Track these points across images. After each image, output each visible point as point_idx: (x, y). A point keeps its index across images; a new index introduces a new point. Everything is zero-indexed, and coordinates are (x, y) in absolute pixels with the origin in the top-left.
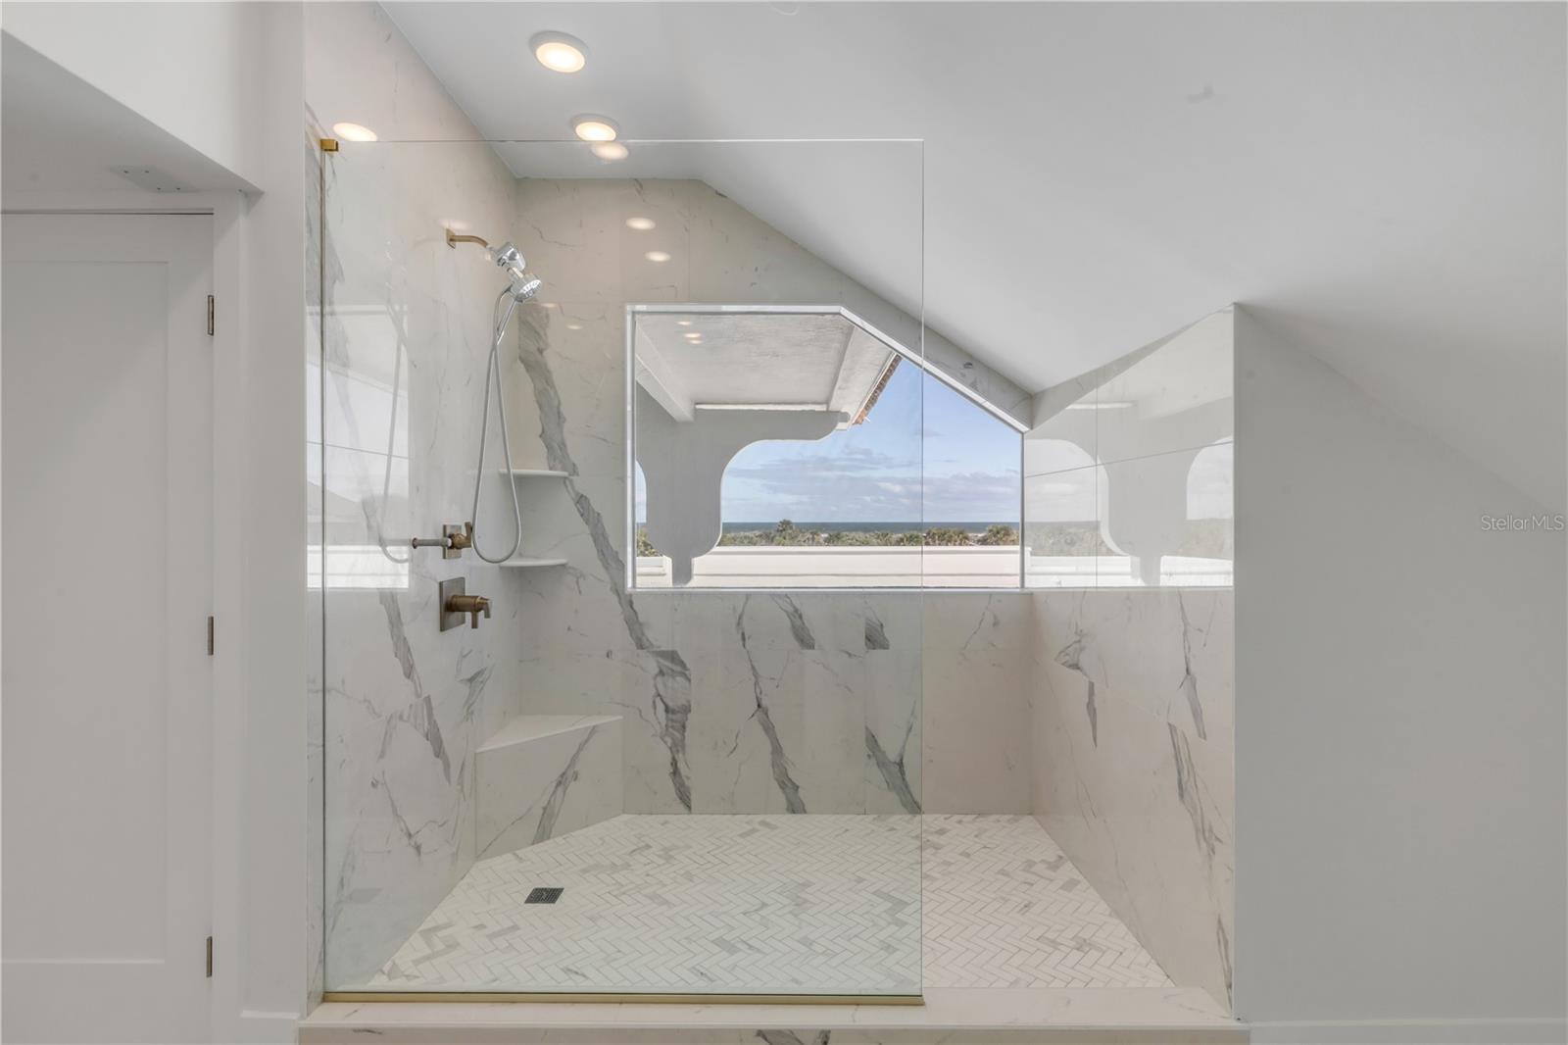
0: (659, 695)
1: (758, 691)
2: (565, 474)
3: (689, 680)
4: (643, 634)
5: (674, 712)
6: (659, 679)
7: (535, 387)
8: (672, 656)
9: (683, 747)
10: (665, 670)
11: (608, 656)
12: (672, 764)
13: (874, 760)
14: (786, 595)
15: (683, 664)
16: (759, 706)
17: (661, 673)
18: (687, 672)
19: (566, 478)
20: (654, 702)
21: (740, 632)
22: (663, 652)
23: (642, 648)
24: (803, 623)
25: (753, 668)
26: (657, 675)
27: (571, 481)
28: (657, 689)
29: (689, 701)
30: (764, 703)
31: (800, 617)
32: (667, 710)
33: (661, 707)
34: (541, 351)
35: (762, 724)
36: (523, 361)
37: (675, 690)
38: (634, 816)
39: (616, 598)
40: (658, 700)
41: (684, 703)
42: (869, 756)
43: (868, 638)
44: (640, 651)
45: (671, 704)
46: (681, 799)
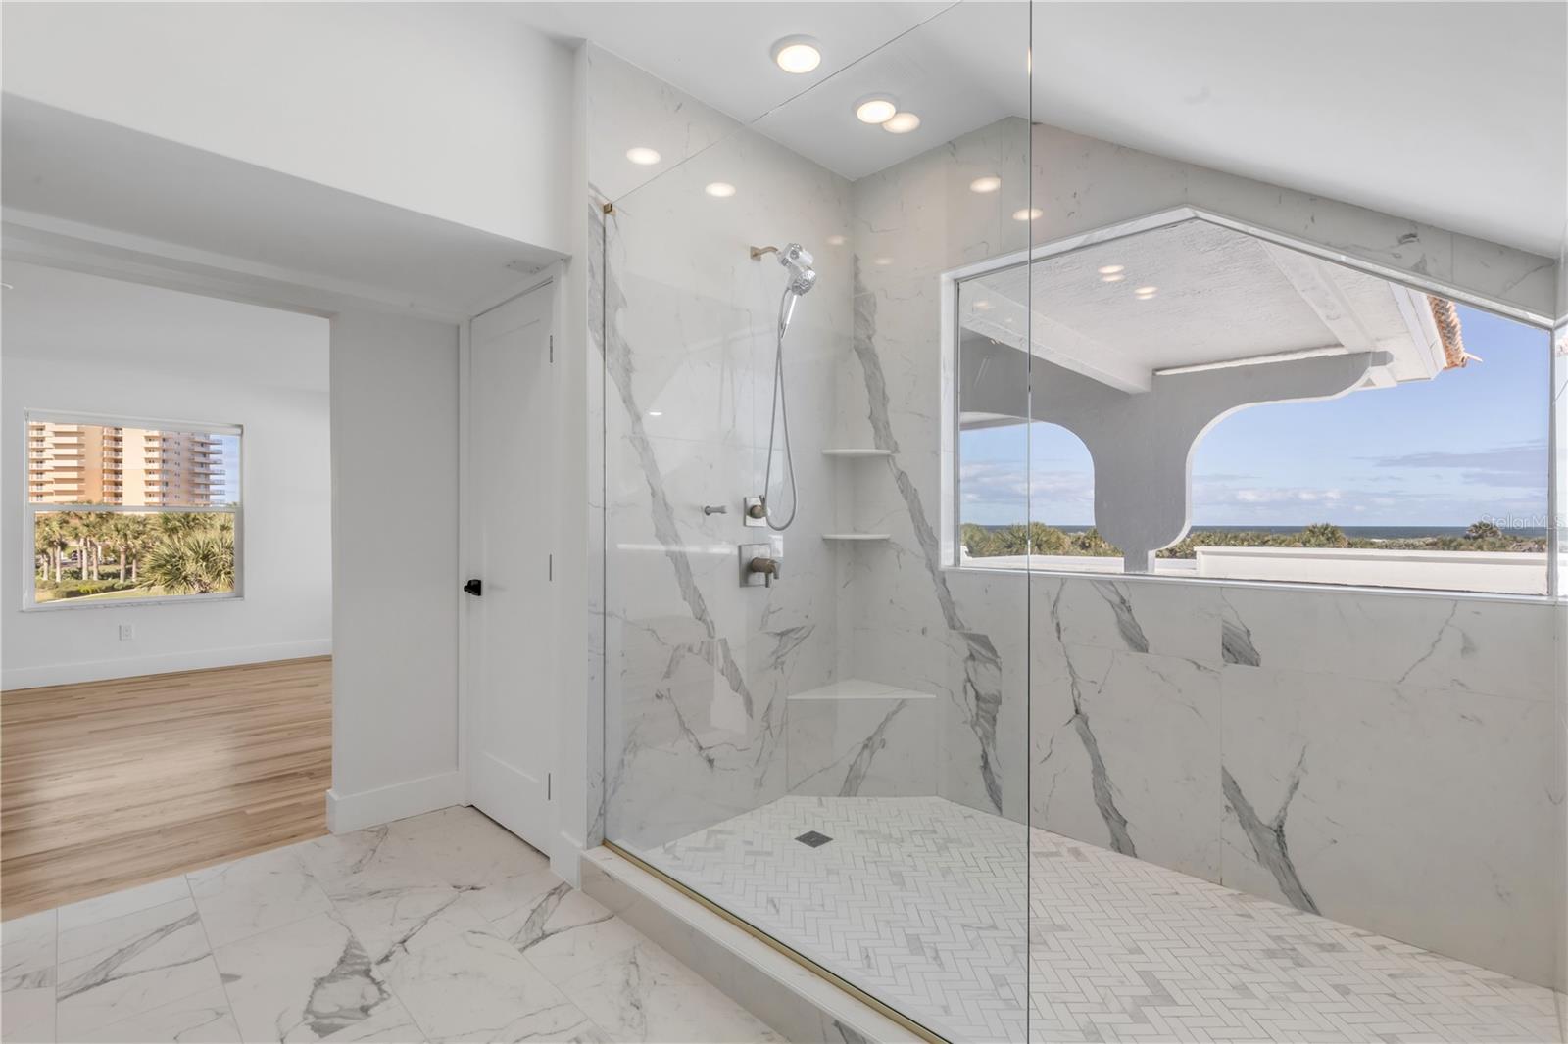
0: (970, 680)
1: (1076, 693)
2: (888, 452)
3: (1000, 669)
4: (955, 614)
5: (986, 701)
6: (970, 663)
7: (866, 373)
8: (982, 641)
9: (994, 739)
10: (975, 654)
11: (923, 633)
12: (982, 757)
13: (1234, 816)
14: (1111, 582)
15: (992, 650)
16: (1077, 712)
17: (972, 657)
18: (998, 660)
19: (888, 456)
20: (965, 687)
21: (1055, 622)
22: (974, 635)
23: (954, 629)
24: (1133, 618)
25: (1070, 665)
26: (967, 659)
27: (893, 460)
28: (968, 674)
29: (1000, 693)
30: (1083, 709)
31: (1129, 610)
32: (978, 697)
33: (971, 694)
34: (870, 338)
35: (1081, 734)
36: (856, 350)
37: (987, 679)
38: (943, 800)
39: (930, 575)
40: (969, 684)
41: (996, 693)
42: (1227, 807)
43: (1227, 649)
44: (952, 631)
45: (982, 693)
46: (991, 796)
